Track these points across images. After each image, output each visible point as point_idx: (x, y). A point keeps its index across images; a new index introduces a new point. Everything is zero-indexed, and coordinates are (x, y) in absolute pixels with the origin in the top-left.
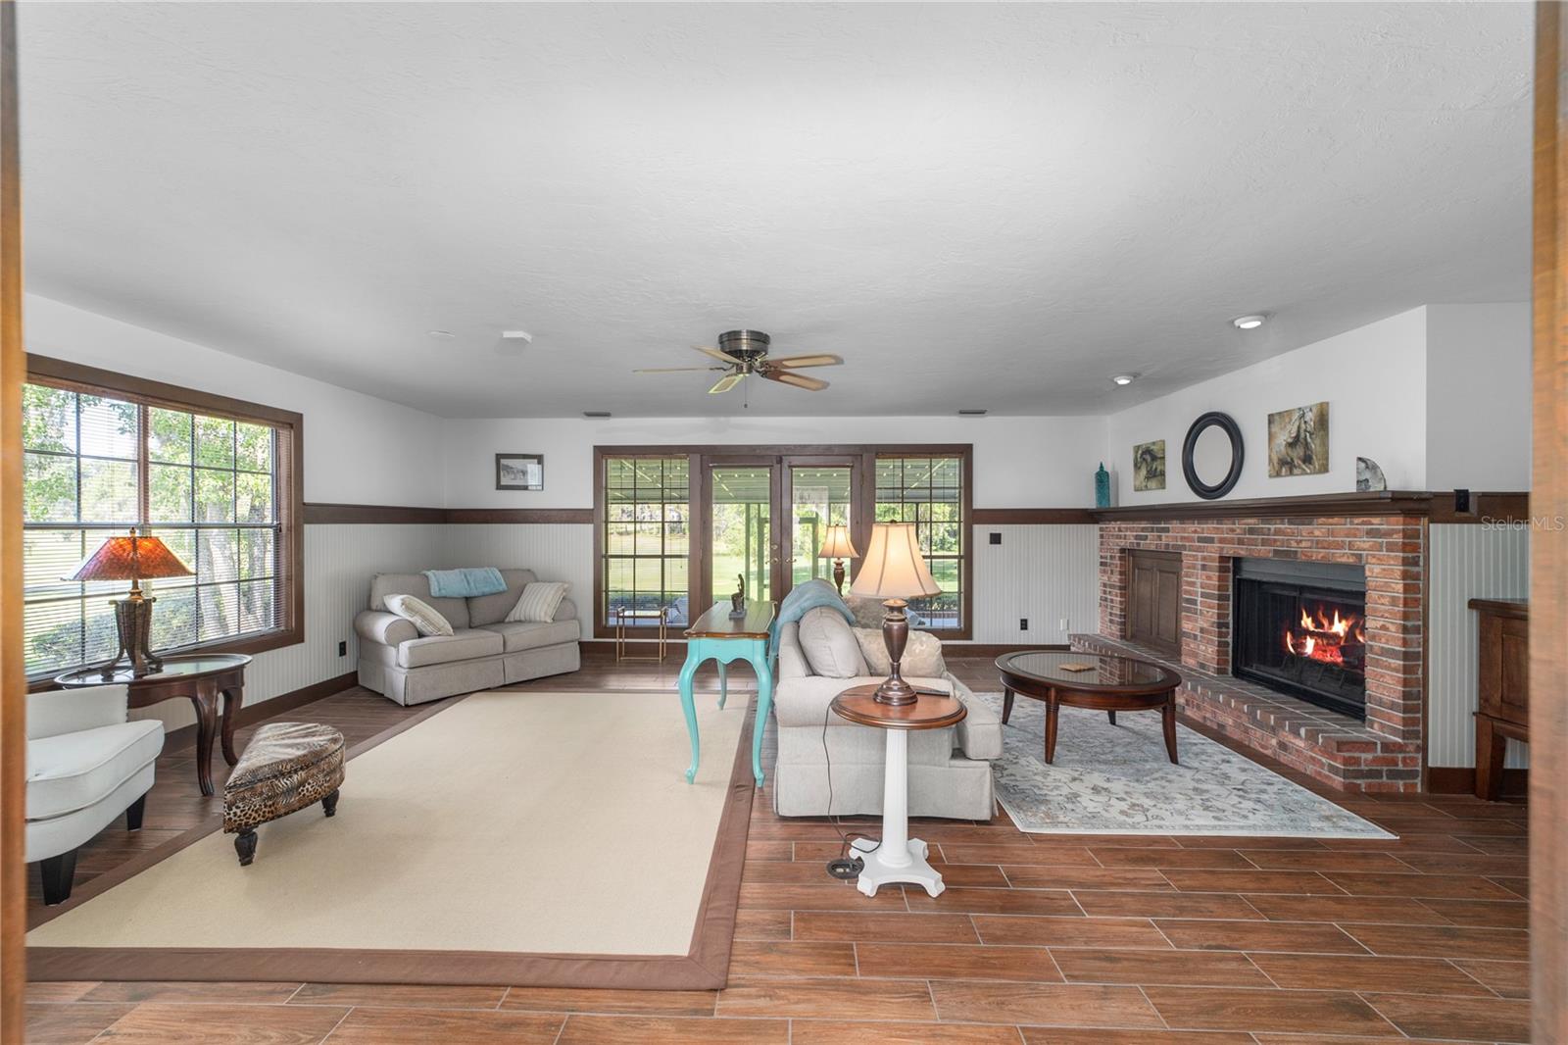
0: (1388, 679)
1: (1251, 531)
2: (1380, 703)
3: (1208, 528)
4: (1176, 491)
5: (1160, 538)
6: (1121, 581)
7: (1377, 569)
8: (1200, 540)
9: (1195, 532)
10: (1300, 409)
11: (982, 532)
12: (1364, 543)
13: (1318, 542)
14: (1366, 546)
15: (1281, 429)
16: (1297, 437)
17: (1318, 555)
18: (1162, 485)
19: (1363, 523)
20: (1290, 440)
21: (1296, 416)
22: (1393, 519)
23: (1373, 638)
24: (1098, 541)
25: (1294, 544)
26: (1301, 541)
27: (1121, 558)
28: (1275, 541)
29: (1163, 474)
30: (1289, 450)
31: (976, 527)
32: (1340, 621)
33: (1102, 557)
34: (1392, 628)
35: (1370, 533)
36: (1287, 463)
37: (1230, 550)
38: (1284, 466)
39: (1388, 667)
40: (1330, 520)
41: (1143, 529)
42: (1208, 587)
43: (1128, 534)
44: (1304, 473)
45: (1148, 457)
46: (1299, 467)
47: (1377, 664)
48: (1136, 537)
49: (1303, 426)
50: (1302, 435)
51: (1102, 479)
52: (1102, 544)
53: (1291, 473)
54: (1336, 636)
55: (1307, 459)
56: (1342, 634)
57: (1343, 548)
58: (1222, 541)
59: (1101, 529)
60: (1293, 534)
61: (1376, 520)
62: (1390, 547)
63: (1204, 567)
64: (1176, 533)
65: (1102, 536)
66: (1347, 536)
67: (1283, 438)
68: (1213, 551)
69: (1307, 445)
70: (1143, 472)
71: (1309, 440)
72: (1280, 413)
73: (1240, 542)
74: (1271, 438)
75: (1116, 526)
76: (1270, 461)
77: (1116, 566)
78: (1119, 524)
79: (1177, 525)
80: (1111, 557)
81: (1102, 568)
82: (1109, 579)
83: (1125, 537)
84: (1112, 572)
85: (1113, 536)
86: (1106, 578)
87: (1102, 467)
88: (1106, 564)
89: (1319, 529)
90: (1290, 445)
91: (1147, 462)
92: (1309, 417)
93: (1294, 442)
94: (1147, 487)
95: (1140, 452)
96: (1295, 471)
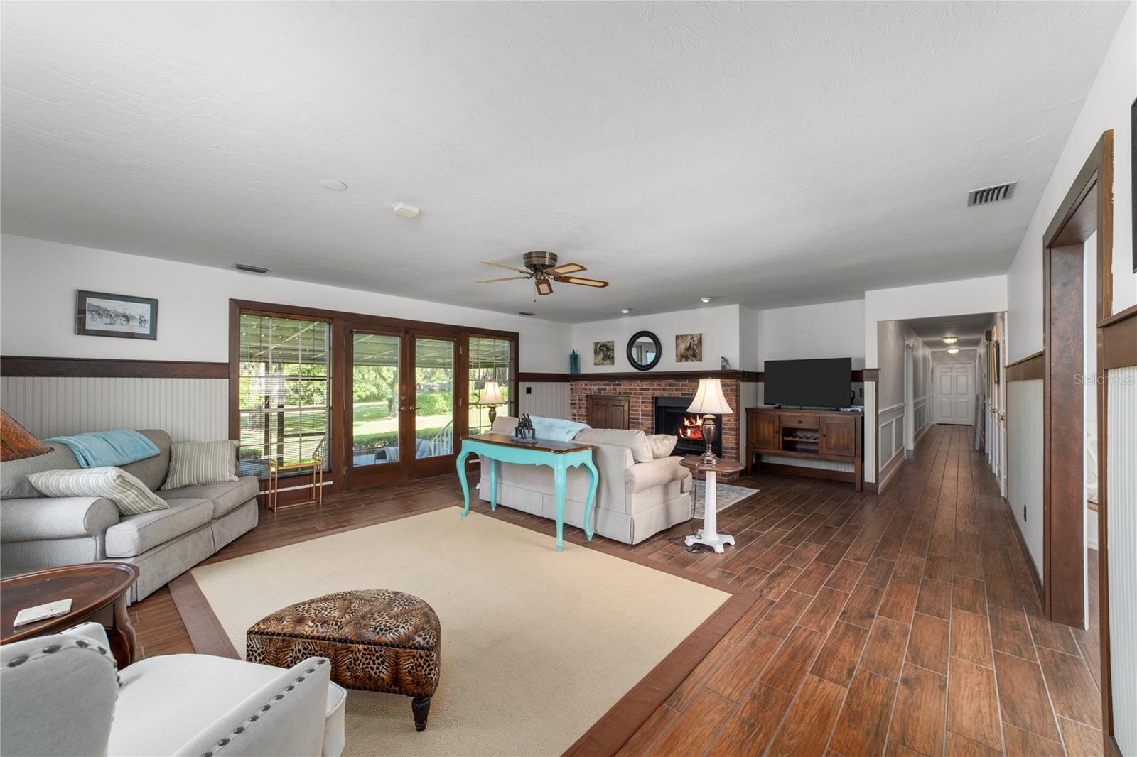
0: (731, 439)
1: (670, 385)
2: (728, 448)
3: (645, 384)
4: (625, 367)
5: (615, 389)
6: (586, 412)
8: (640, 389)
9: (638, 386)
10: (691, 335)
11: (523, 386)
16: (690, 346)
18: (613, 363)
21: (689, 337)
22: (732, 380)
23: (725, 424)
24: (570, 391)
27: (586, 400)
29: (613, 357)
30: (686, 352)
31: (520, 383)
32: (699, 420)
33: (571, 400)
34: (732, 420)
35: (724, 386)
37: (657, 394)
38: (683, 357)
39: (731, 435)
41: (603, 385)
42: (646, 411)
43: (593, 388)
44: (693, 361)
45: (605, 349)
47: (726, 434)
48: (599, 389)
51: (574, 358)
52: (572, 393)
53: (687, 361)
54: (698, 426)
55: (694, 356)
56: (700, 425)
58: (653, 390)
59: (571, 385)
60: (691, 386)
61: (726, 381)
63: (643, 402)
64: (625, 386)
65: (572, 389)
67: (683, 346)
68: (649, 395)
69: (694, 350)
70: (601, 356)
72: (682, 336)
73: (664, 390)
74: (677, 345)
75: (583, 383)
76: (677, 355)
77: (583, 404)
78: (585, 382)
79: (626, 382)
80: (579, 400)
81: (572, 406)
82: (578, 412)
83: (590, 389)
84: (580, 408)
85: (581, 389)
86: (575, 411)
87: (574, 352)
88: (575, 404)
90: (686, 349)
91: (603, 351)
92: (695, 338)
93: (688, 349)
94: (603, 364)
95: (599, 346)
96: (689, 360)
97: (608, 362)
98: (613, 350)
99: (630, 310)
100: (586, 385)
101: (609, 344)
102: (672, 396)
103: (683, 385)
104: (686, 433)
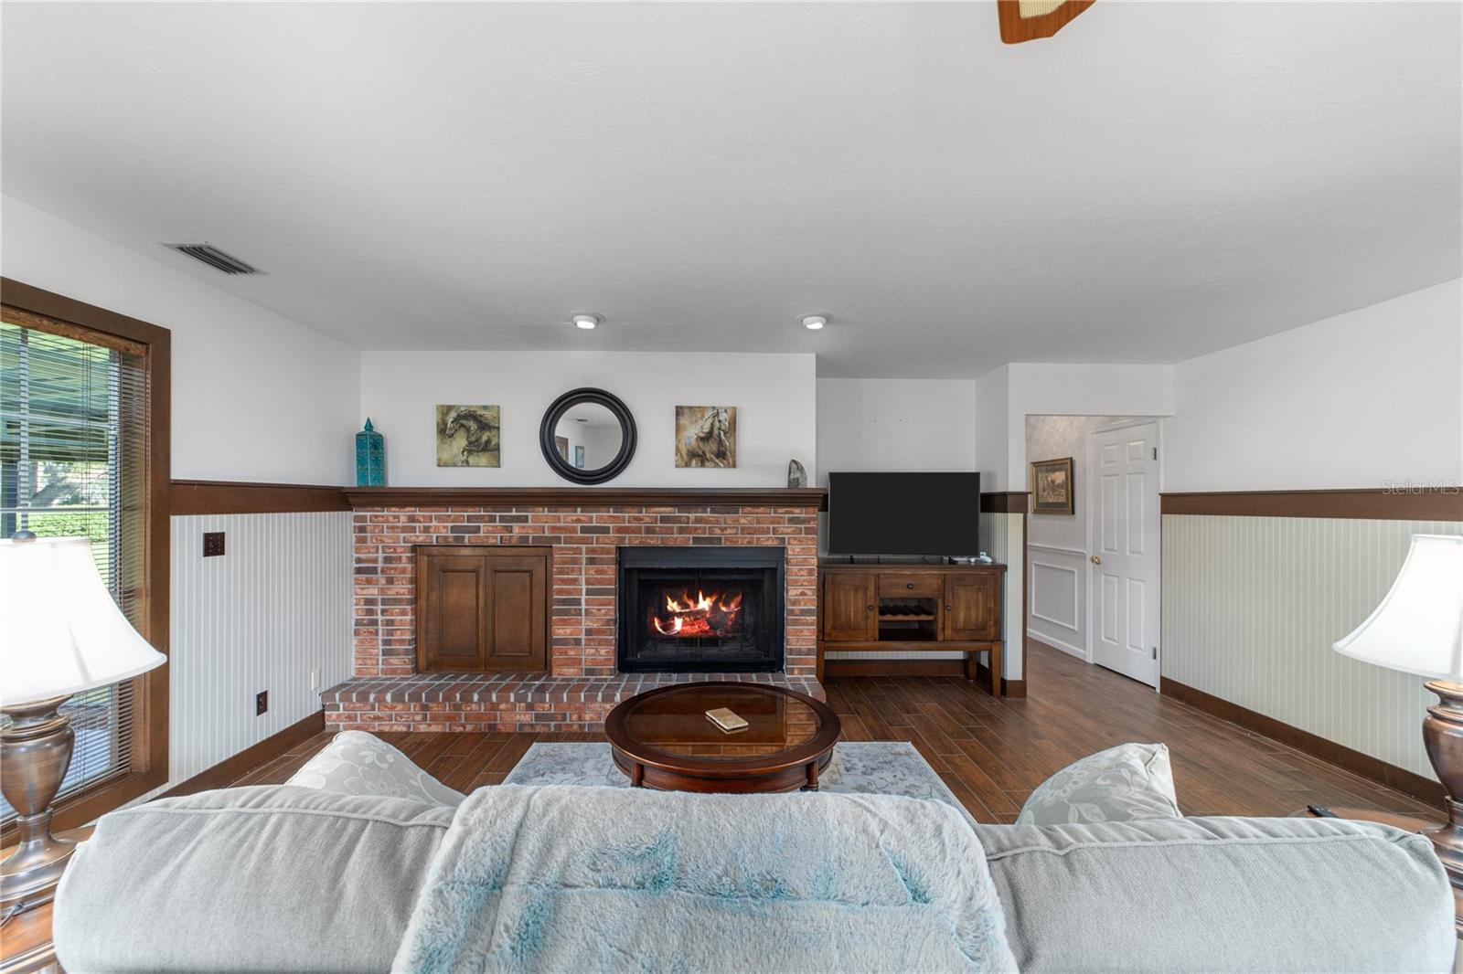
0: (806, 633)
1: (664, 520)
2: (799, 652)
3: (596, 517)
4: (536, 474)
5: (510, 530)
6: (410, 591)
7: (798, 549)
8: (584, 530)
9: (578, 521)
10: (714, 408)
11: (187, 531)
12: (786, 528)
13: (743, 529)
14: (789, 530)
15: (691, 422)
17: (743, 541)
18: (497, 463)
19: (786, 513)
20: (702, 435)
21: (709, 413)
22: (811, 509)
23: (794, 603)
24: (352, 537)
25: (718, 531)
26: (726, 529)
27: (411, 560)
28: (696, 529)
29: (498, 448)
30: (701, 444)
32: (704, 599)
33: (359, 561)
34: (809, 593)
35: (791, 521)
36: (698, 456)
37: (630, 541)
38: (695, 457)
39: (807, 624)
40: (757, 510)
41: (470, 519)
42: (600, 582)
45: (473, 426)
46: (712, 460)
47: (796, 622)
48: (454, 529)
49: (717, 424)
50: (716, 432)
51: (371, 445)
52: (361, 540)
53: (703, 465)
54: (702, 612)
56: (707, 609)
57: (769, 533)
58: (620, 530)
59: (357, 519)
60: (717, 522)
61: (797, 510)
62: (808, 531)
63: (591, 561)
64: (539, 521)
65: (362, 529)
66: (772, 523)
67: (693, 432)
68: (609, 542)
70: (460, 442)
71: (723, 437)
72: (691, 408)
73: (649, 530)
74: (678, 428)
75: (403, 514)
76: (678, 451)
77: (404, 571)
78: (409, 511)
79: (544, 513)
80: (387, 560)
81: (364, 577)
82: (382, 591)
83: (427, 529)
84: (390, 581)
85: (393, 528)
86: (373, 592)
87: (369, 426)
88: (374, 570)
89: (746, 517)
90: (702, 439)
91: (468, 430)
92: (723, 416)
93: (707, 437)
94: (467, 463)
95: (453, 415)
96: (707, 464)
97: (483, 459)
98: (498, 428)
99: (600, 320)
100: (412, 519)
101: (487, 414)
102: (671, 544)
103: (697, 520)
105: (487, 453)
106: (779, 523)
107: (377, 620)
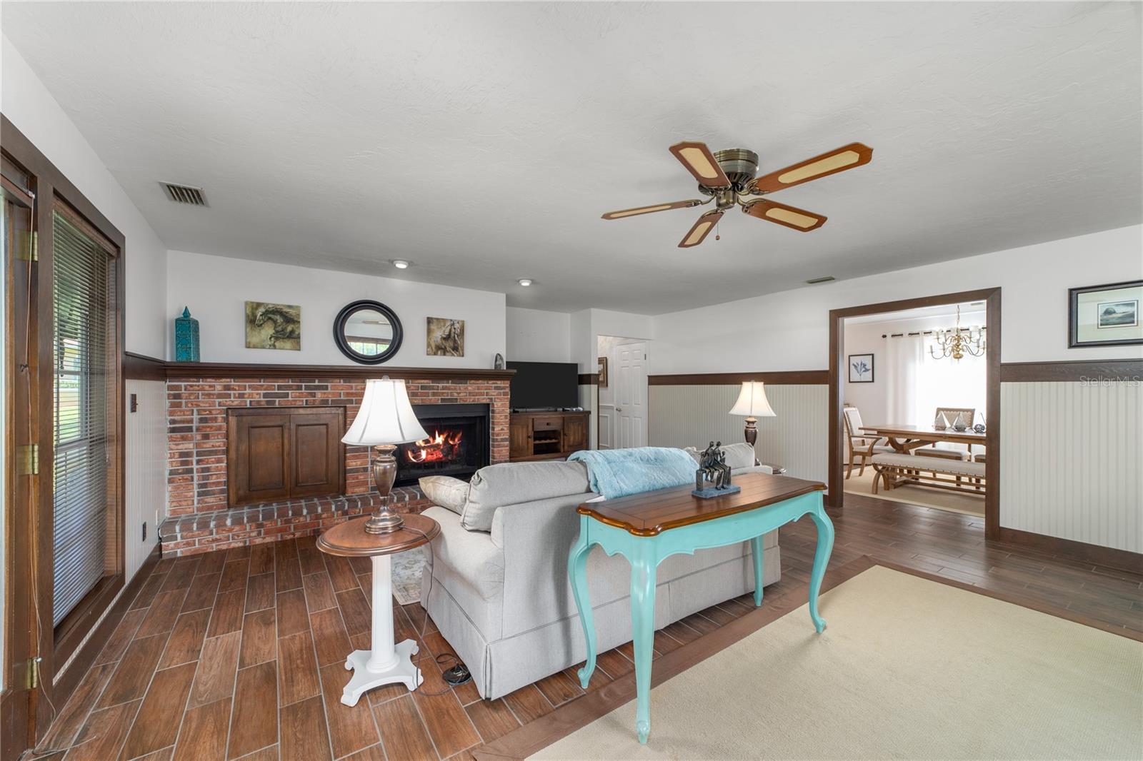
0: (504, 451)
1: (423, 388)
5: (314, 395)
6: (224, 444)
7: (499, 404)
10: (451, 320)
12: (493, 392)
13: (470, 393)
14: (495, 394)
15: (438, 328)
16: (449, 336)
17: (470, 400)
18: (297, 347)
19: (493, 383)
20: (444, 336)
21: (449, 323)
22: (505, 382)
23: (498, 435)
24: (167, 402)
25: (455, 394)
26: (460, 393)
27: (227, 420)
28: (443, 393)
29: (298, 337)
30: (444, 342)
32: (439, 436)
33: (173, 422)
35: (496, 388)
36: (442, 349)
38: (440, 349)
39: (504, 446)
40: (477, 382)
41: (280, 388)
43: (253, 393)
44: (453, 355)
45: (279, 319)
46: (450, 352)
47: (499, 446)
48: (265, 395)
49: (453, 330)
50: (452, 335)
51: (186, 328)
52: (175, 405)
53: (444, 355)
54: (438, 445)
55: (455, 349)
56: (441, 443)
57: (483, 395)
59: (170, 388)
60: (455, 389)
62: (505, 394)
64: (336, 389)
65: (178, 397)
66: (486, 389)
67: (438, 334)
69: (455, 341)
71: (456, 338)
72: (437, 319)
74: (429, 332)
75: (219, 385)
76: (429, 345)
77: (220, 428)
78: (225, 381)
79: (340, 383)
80: (201, 420)
81: (179, 435)
82: (197, 445)
83: (241, 396)
84: (206, 437)
85: (209, 395)
86: (188, 446)
87: (186, 313)
88: (190, 429)
89: (471, 386)
90: (444, 339)
91: (275, 322)
92: (457, 326)
93: (447, 338)
94: (275, 347)
95: (262, 310)
96: (447, 354)
97: (288, 344)
98: (299, 322)
99: (410, 264)
100: (227, 388)
101: (292, 312)
102: (428, 403)
103: (444, 388)
104: (420, 455)
105: (291, 340)
106: (490, 389)
107: (192, 469)
